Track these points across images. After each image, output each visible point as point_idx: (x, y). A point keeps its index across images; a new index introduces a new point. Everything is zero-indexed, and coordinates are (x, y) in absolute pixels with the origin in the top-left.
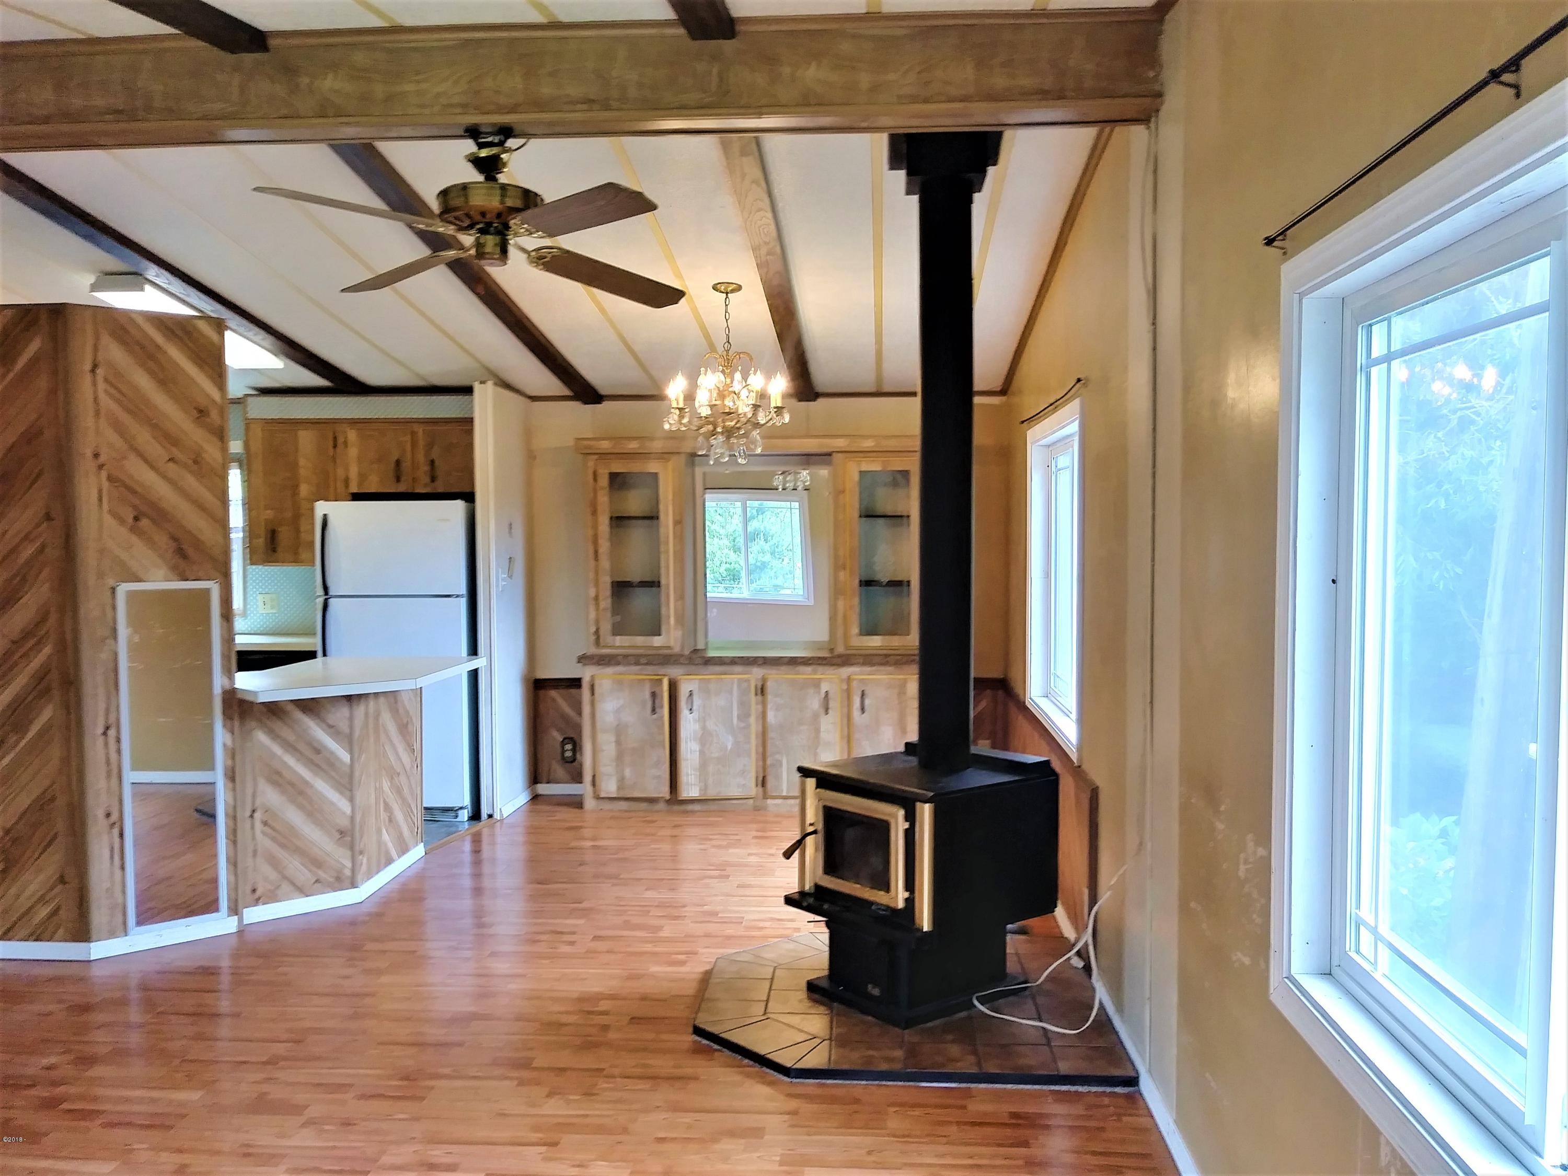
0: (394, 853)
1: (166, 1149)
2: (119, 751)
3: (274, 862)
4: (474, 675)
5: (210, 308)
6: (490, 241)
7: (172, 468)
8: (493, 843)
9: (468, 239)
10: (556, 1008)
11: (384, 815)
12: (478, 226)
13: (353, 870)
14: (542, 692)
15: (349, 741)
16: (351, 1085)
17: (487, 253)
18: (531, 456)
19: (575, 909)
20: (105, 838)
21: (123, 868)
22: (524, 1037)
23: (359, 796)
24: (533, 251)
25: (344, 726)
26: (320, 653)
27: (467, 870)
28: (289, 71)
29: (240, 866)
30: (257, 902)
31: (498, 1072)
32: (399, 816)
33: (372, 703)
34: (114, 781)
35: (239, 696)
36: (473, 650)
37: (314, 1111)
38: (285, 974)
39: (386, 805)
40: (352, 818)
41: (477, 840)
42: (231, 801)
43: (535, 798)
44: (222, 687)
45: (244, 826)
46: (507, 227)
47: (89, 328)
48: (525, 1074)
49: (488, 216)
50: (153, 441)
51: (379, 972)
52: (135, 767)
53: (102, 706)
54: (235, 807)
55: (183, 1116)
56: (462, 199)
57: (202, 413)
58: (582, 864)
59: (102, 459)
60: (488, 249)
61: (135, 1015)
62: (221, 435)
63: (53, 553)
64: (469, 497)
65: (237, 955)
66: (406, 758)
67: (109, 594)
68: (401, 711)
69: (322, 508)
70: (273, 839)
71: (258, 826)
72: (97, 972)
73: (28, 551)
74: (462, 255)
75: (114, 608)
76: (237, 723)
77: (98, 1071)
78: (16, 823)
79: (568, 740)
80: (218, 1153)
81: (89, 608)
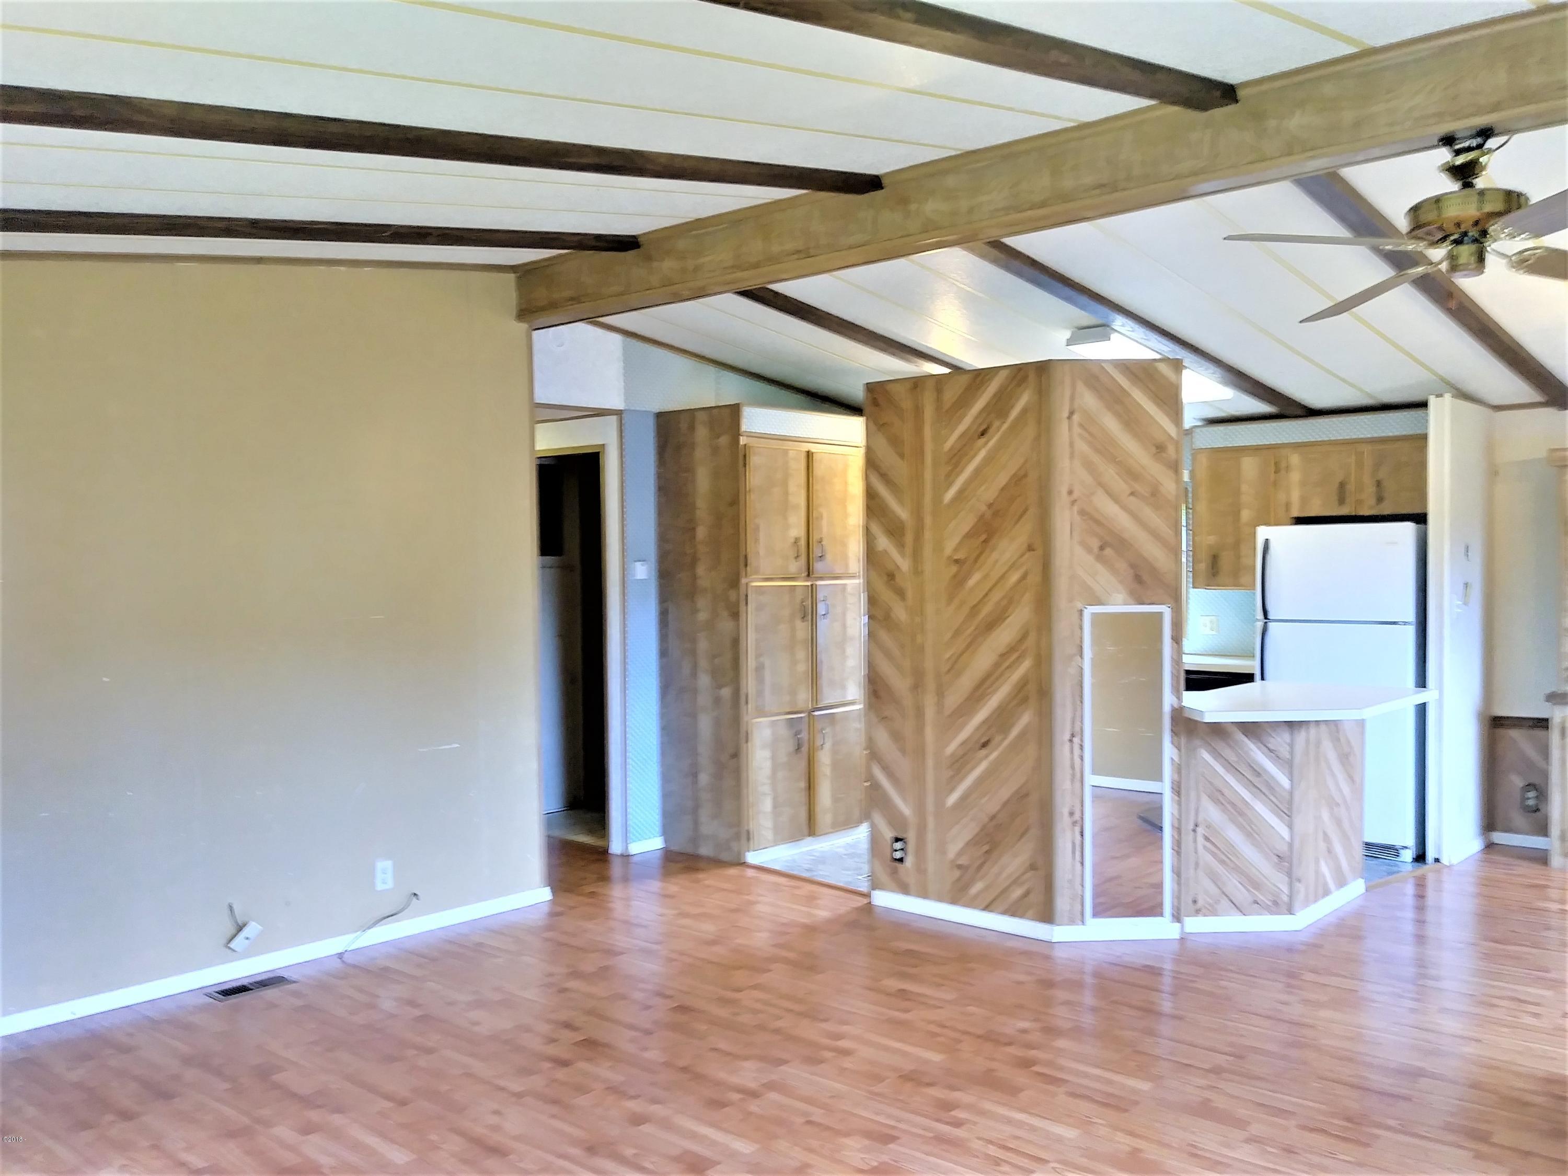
0: (1331, 885)
1: (1122, 1130)
2: (1082, 758)
3: (1215, 879)
4: (1422, 710)
5: (1168, 349)
6: (1466, 252)
7: (1133, 502)
8: (1439, 890)
9: (1438, 254)
10: (1520, 1084)
11: (1322, 846)
12: (1452, 238)
13: (1291, 897)
14: (1502, 732)
15: (1288, 765)
16: (1293, 1113)
17: (1461, 265)
18: (1493, 472)
19: (1539, 978)
20: (1068, 835)
21: (1082, 863)
22: (1482, 1108)
23: (1298, 821)
24: (1513, 255)
25: (1284, 751)
26: (1258, 676)
27: (1409, 914)
28: (1258, 117)
29: (1183, 876)
30: (1198, 912)
31: (1451, 1137)
32: (1338, 848)
33: (1313, 730)
34: (1078, 784)
35: (1187, 714)
36: (1422, 681)
37: (1255, 1129)
38: (1225, 988)
39: (1325, 834)
40: (1291, 845)
41: (1421, 884)
42: (1176, 813)
43: (1490, 846)
44: (1172, 706)
45: (1187, 839)
46: (1484, 233)
47: (1068, 380)
48: (1484, 1148)
49: (1463, 226)
50: (1117, 477)
51: (1319, 1005)
52: (1095, 772)
53: (1069, 716)
54: (1179, 820)
55: (1136, 1103)
56: (1436, 212)
57: (1160, 448)
58: (1548, 928)
59: (1076, 495)
60: (1462, 260)
61: (1088, 999)
62: (1175, 467)
63: (1035, 578)
64: (1420, 519)
65: (1177, 961)
66: (1346, 789)
67: (1077, 615)
68: (1342, 740)
69: (1263, 532)
70: (1214, 855)
71: (1200, 840)
72: (1060, 954)
73: (1014, 577)
74: (1430, 269)
75: (1081, 628)
76: (1183, 740)
77: (1062, 1043)
78: (999, 811)
79: (1530, 786)
80: (1168, 1146)
81: (1062, 627)
